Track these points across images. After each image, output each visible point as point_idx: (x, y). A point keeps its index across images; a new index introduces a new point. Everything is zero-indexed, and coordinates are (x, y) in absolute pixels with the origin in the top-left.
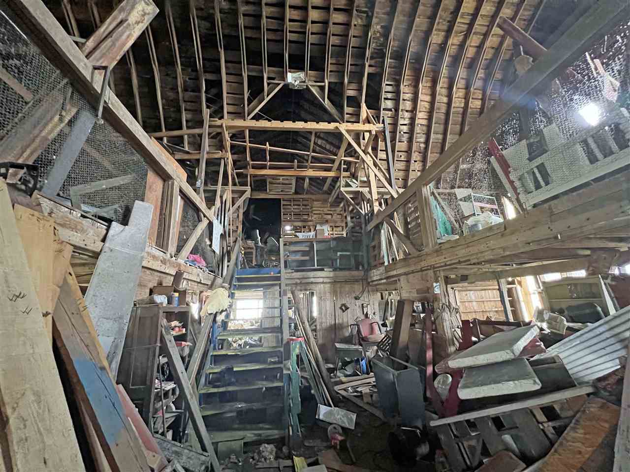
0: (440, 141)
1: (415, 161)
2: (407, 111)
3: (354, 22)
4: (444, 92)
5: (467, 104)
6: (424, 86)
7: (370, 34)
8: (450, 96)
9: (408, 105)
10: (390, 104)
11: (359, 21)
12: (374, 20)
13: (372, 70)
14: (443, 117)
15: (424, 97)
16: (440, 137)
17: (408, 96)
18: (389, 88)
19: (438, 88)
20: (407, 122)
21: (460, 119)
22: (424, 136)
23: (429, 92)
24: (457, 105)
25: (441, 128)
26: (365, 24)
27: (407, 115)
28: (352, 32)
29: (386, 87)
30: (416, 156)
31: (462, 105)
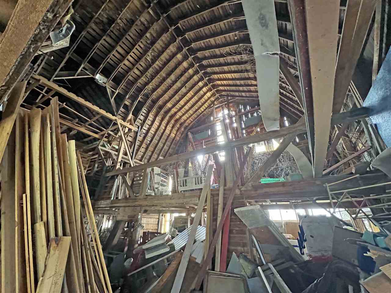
0: (156, 143)
1: (143, 148)
2: (148, 124)
3: (142, 78)
4: (164, 125)
5: (170, 133)
6: (158, 119)
7: (146, 87)
8: (166, 127)
9: (149, 123)
10: (142, 118)
11: (144, 79)
12: (151, 84)
13: (141, 100)
14: (160, 134)
15: (157, 123)
16: (157, 142)
17: (151, 119)
18: (145, 111)
19: (163, 122)
20: (146, 129)
21: (166, 138)
22: (151, 138)
23: (159, 122)
24: (167, 132)
25: (158, 138)
26: (146, 82)
27: (147, 126)
28: (140, 81)
29: (144, 110)
30: (144, 145)
31: (169, 133)
